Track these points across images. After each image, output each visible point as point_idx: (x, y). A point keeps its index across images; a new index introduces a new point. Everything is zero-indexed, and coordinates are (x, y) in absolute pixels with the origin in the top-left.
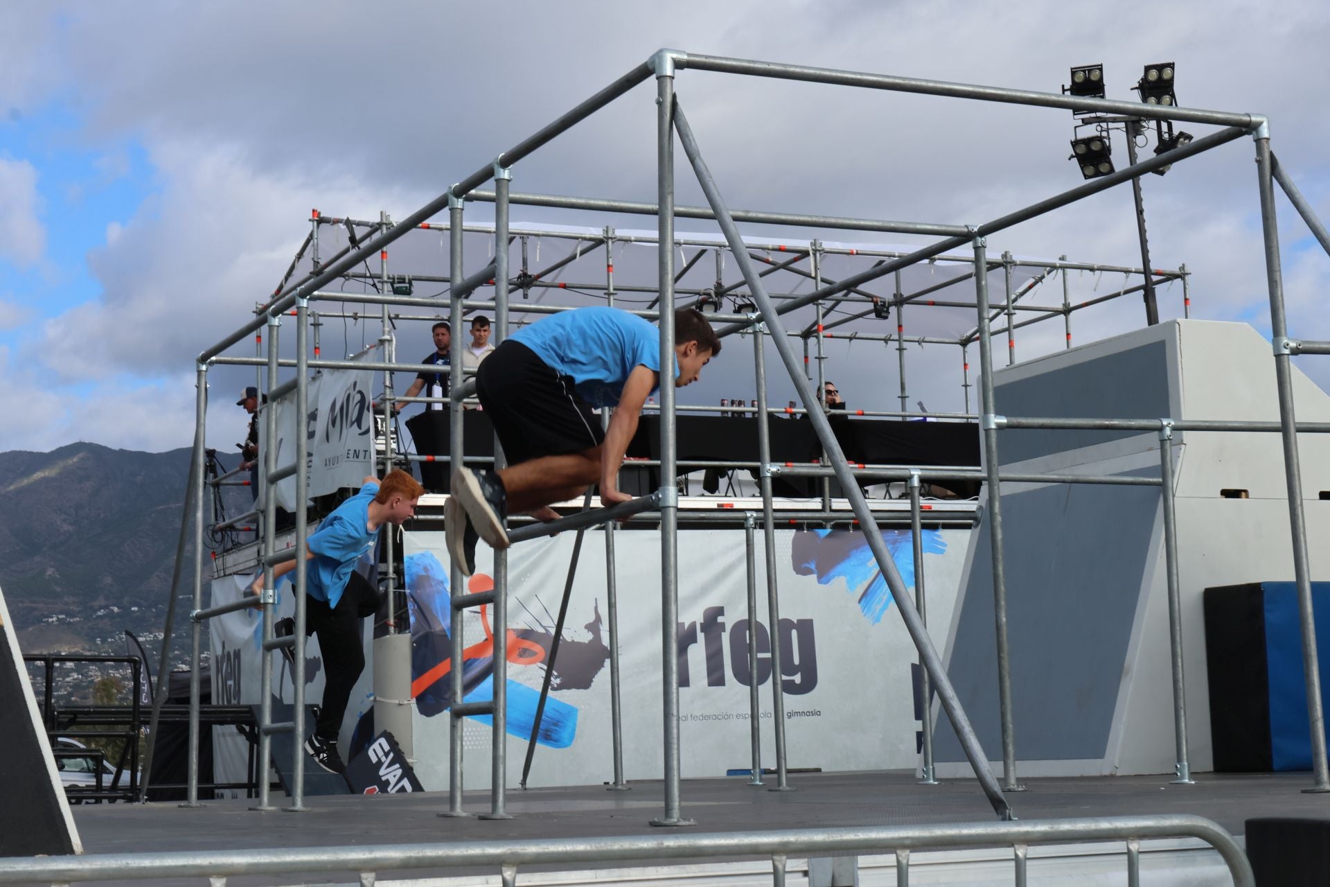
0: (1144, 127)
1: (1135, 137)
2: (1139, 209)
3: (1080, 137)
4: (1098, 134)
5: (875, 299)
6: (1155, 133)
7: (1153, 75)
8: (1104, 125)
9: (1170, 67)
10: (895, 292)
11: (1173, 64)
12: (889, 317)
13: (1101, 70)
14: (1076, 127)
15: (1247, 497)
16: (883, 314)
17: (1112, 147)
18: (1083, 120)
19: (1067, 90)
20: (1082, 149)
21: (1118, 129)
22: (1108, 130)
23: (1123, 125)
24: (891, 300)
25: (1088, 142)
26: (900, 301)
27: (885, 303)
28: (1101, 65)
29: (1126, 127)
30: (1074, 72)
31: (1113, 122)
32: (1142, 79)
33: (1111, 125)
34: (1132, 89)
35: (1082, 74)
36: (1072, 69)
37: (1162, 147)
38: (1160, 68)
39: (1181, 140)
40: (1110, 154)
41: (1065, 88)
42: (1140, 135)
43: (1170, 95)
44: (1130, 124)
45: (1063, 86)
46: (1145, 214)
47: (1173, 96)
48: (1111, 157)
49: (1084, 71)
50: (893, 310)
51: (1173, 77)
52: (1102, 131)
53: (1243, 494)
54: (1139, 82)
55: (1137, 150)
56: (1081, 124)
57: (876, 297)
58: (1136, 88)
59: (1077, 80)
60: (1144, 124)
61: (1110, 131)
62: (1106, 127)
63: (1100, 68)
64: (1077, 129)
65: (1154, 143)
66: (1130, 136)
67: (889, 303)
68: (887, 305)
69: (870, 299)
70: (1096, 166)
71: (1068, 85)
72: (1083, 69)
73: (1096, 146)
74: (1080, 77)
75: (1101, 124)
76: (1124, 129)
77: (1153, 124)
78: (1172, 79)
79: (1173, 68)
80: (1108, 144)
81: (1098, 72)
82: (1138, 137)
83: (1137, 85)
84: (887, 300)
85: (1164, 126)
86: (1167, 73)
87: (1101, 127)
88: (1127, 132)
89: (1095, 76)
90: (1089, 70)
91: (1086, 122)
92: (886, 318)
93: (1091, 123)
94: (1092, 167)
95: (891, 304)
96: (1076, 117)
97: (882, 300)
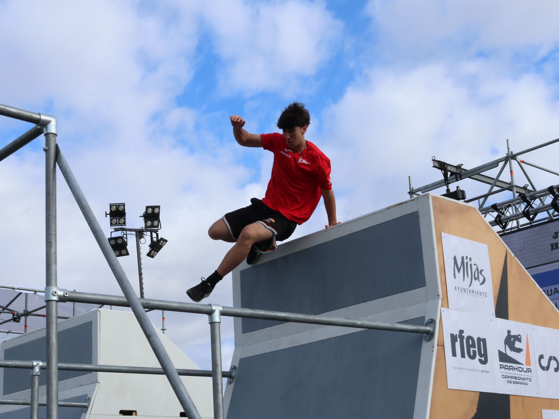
0: (144, 234)
1: (140, 239)
2: (140, 273)
3: (113, 236)
4: (121, 236)
5: (13, 312)
6: (150, 237)
7: (150, 211)
8: (125, 232)
9: (158, 208)
10: (25, 309)
11: (160, 206)
12: (21, 321)
13: (124, 206)
14: (111, 232)
15: (136, 415)
16: (17, 320)
17: (128, 242)
18: (115, 229)
19: (108, 214)
20: (113, 242)
21: (132, 234)
22: (126, 234)
23: (134, 233)
24: (22, 313)
25: (116, 239)
26: (27, 314)
27: (18, 314)
28: (124, 203)
29: (136, 234)
30: (111, 206)
31: (130, 231)
32: (145, 212)
33: (128, 232)
34: (140, 217)
35: (115, 207)
36: (110, 204)
37: (152, 244)
38: (153, 208)
39: (161, 241)
40: (127, 246)
41: (107, 213)
42: (142, 238)
43: (157, 220)
44: (138, 233)
45: (106, 212)
46: (143, 276)
47: (159, 221)
48: (127, 247)
49: (116, 206)
50: (23, 319)
51: (159, 212)
52: (124, 235)
53: (134, 413)
54: (143, 214)
55: (141, 245)
56: (114, 231)
57: (14, 311)
58: (142, 216)
59: (112, 210)
60: (144, 233)
61: (127, 235)
62: (126, 233)
63: (124, 205)
64: (112, 233)
65: (149, 242)
66: (137, 238)
67: (21, 314)
68: (19, 315)
69: (11, 312)
70: (120, 251)
71: (108, 212)
72: (116, 205)
73: (120, 241)
74: (114, 208)
75: (124, 232)
76: (135, 235)
77: (149, 233)
78: (159, 213)
79: (159, 208)
80: (126, 241)
81: (122, 207)
82: (141, 239)
83: (142, 215)
84: (20, 313)
85: (154, 235)
86: (157, 210)
87: (124, 233)
88: (136, 236)
89: (121, 208)
90: (118, 205)
91: (116, 230)
92: (19, 322)
93: (119, 231)
94: (118, 252)
95: (22, 315)
96: (112, 227)
97: (17, 313)
